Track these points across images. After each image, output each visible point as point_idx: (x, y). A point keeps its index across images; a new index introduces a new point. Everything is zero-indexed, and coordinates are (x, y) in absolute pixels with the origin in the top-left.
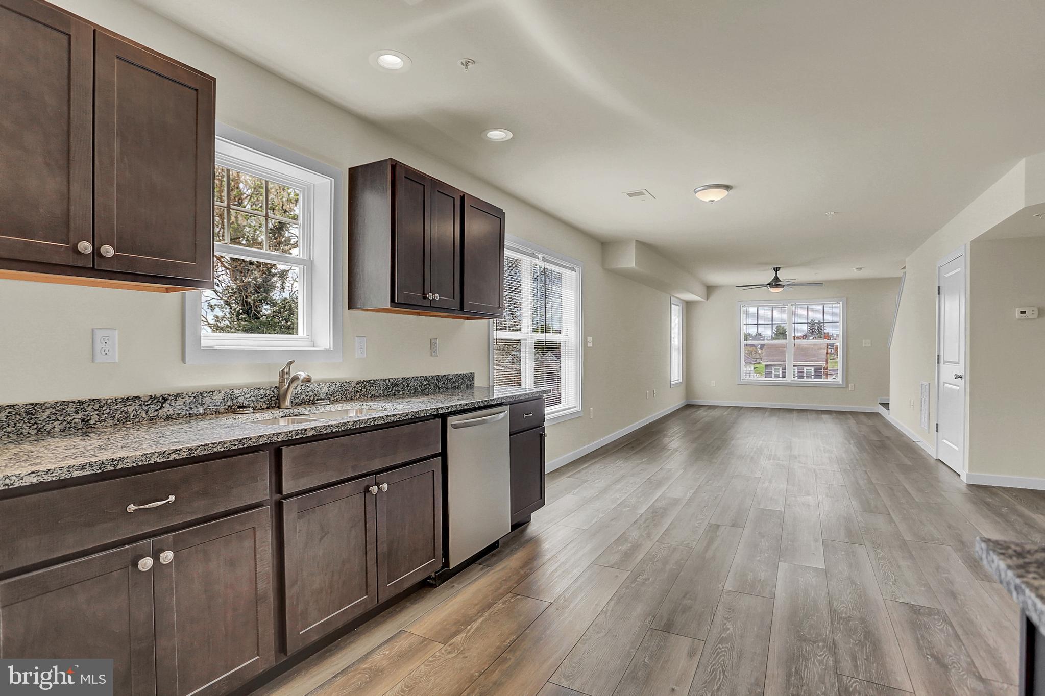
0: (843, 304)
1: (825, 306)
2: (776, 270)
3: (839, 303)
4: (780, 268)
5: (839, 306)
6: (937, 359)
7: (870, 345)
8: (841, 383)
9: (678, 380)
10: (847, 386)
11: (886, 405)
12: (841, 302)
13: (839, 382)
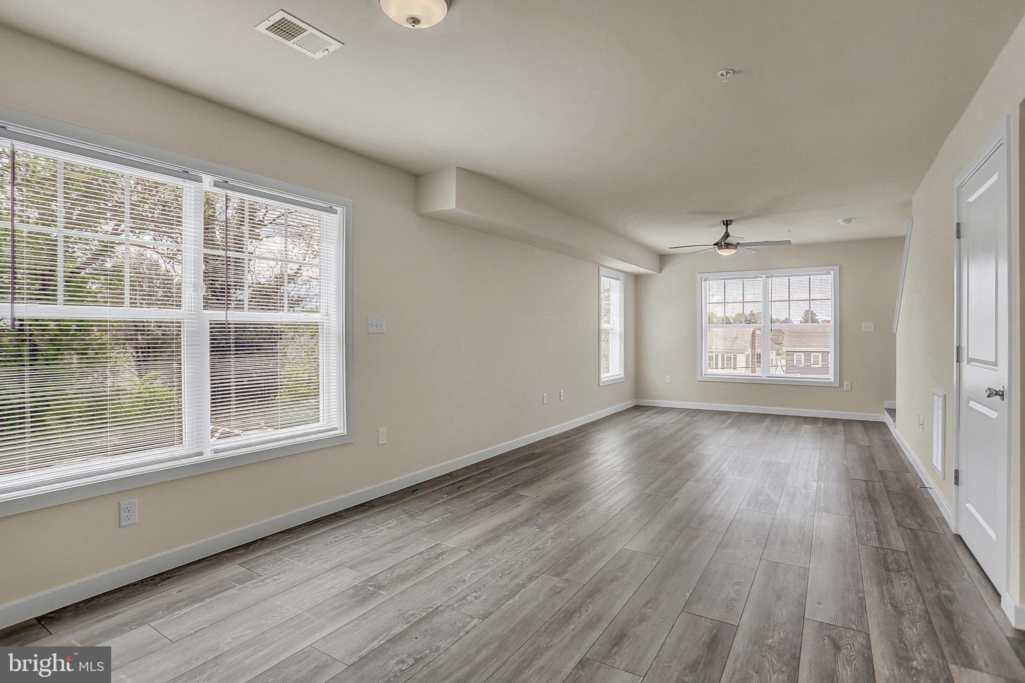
0: (834, 273)
1: (811, 277)
2: (727, 223)
3: (830, 274)
4: (731, 221)
5: (830, 278)
6: (955, 354)
7: (872, 330)
8: (832, 380)
9: (620, 375)
10: (841, 385)
11: (892, 412)
12: (832, 272)
13: (830, 379)
